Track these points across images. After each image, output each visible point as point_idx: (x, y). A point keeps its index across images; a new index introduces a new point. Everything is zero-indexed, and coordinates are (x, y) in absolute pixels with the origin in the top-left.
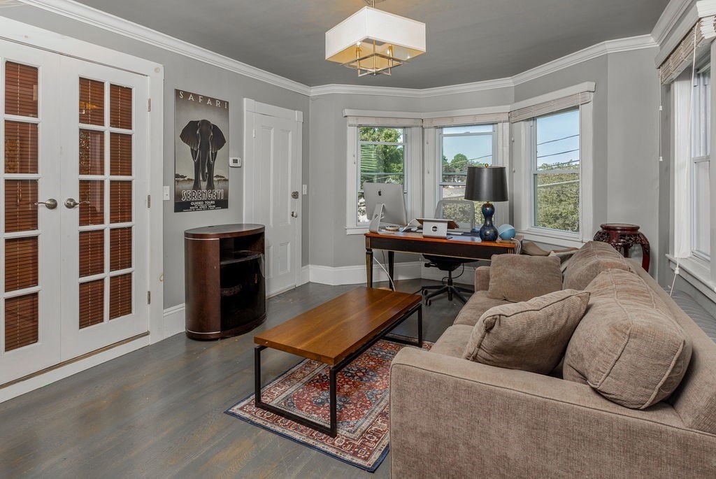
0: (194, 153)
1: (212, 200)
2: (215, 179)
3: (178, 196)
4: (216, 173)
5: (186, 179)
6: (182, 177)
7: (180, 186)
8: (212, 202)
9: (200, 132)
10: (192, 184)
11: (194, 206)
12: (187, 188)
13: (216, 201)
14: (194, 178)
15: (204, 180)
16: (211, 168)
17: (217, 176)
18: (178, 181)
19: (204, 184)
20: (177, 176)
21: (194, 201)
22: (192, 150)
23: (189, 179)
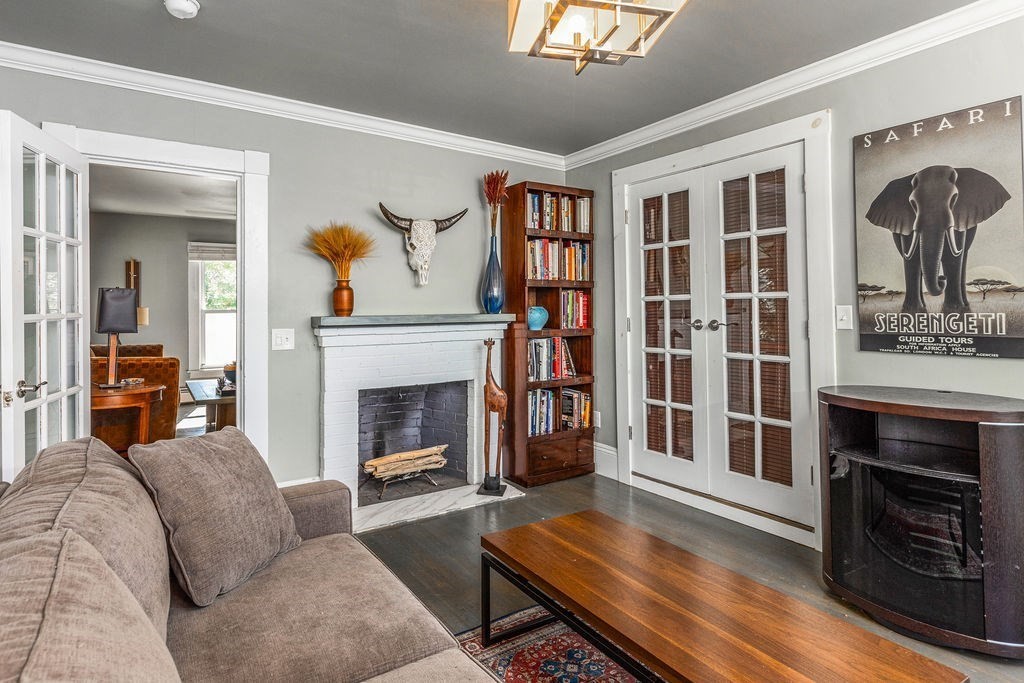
0: (902, 242)
1: (963, 335)
2: (968, 288)
3: (865, 322)
4: (971, 274)
5: (883, 291)
6: (874, 288)
7: (870, 306)
8: (963, 340)
9: (918, 196)
10: (900, 301)
11: (906, 343)
12: (887, 311)
13: (975, 338)
14: (904, 290)
15: (934, 292)
16: (955, 267)
17: (977, 283)
18: (864, 297)
19: (934, 303)
20: (861, 287)
21: (909, 335)
22: (897, 237)
23: (890, 293)
